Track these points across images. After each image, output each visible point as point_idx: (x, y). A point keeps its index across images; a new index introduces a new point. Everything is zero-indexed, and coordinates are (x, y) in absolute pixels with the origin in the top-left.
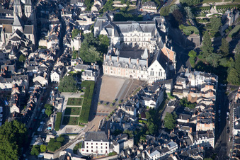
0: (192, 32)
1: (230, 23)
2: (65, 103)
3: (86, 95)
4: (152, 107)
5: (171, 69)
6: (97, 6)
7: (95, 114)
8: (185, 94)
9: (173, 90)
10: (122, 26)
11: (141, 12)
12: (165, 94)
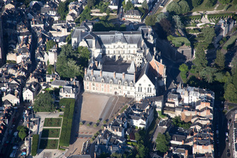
0: (183, 44)
1: (224, 34)
2: (42, 124)
3: (66, 115)
4: (142, 127)
5: (161, 85)
6: (72, 15)
7: (77, 136)
8: (178, 113)
9: (164, 108)
10: (103, 37)
11: (123, 22)
12: (156, 113)
